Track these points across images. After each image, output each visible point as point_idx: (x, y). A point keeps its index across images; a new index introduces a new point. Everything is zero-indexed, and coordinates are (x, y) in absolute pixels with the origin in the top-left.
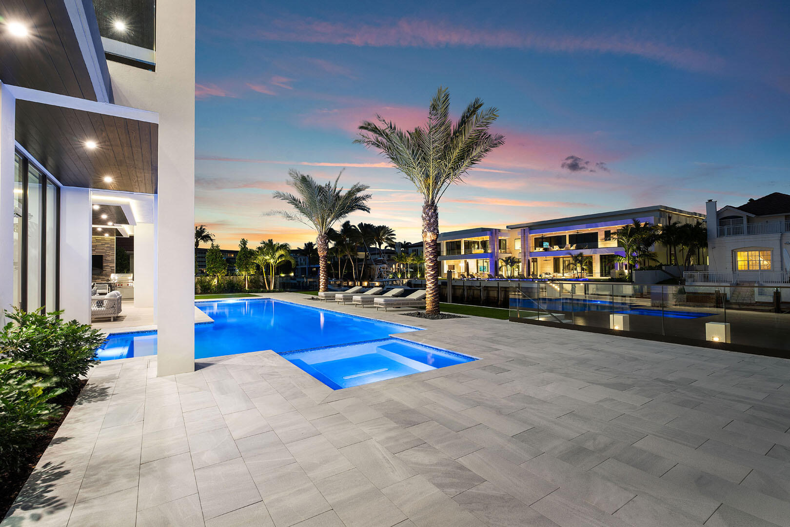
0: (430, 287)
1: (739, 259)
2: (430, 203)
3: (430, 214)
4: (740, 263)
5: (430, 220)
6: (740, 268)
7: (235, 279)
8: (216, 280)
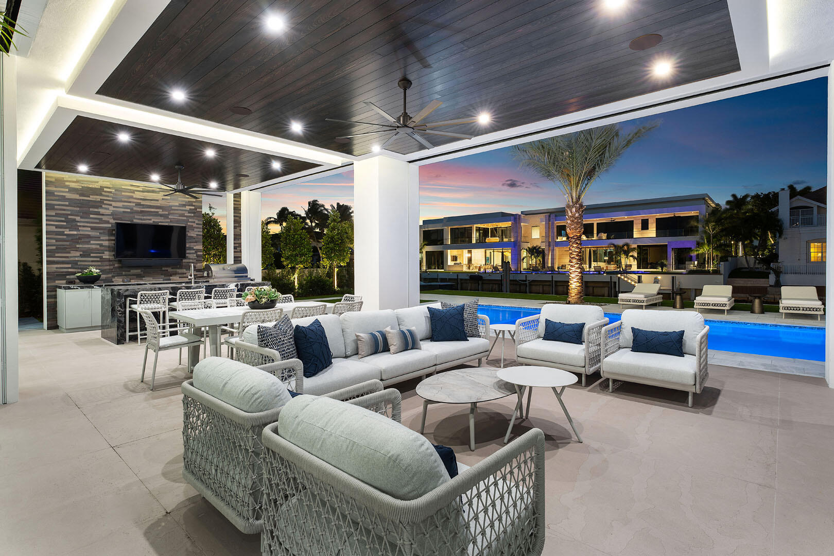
1: (812, 250)
4: (812, 255)
6: (812, 259)
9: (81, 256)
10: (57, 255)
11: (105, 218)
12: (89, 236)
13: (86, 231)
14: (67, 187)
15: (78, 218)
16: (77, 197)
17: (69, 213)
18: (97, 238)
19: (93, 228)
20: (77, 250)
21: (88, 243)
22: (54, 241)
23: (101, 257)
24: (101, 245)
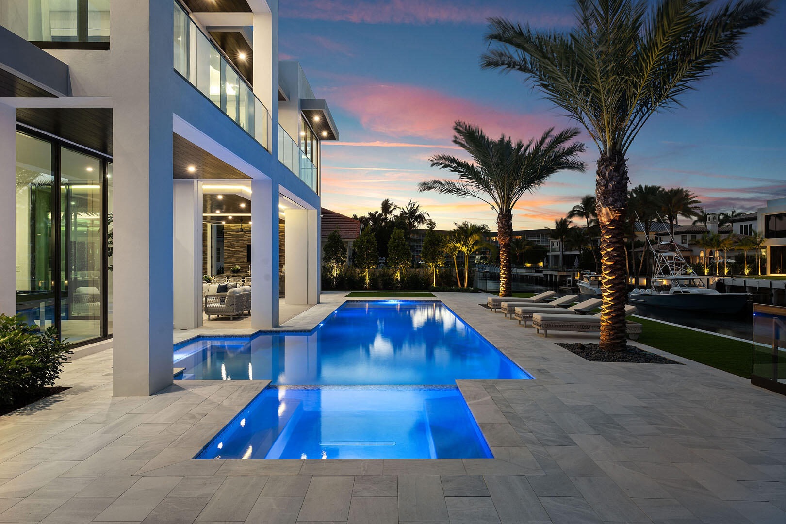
0: (607, 303)
2: (608, 154)
3: (607, 175)
5: (606, 186)
7: (421, 273)
8: (398, 274)
9: (236, 260)
10: (228, 260)
11: (245, 242)
12: (239, 251)
13: (238, 249)
14: (231, 229)
15: (235, 243)
16: (234, 233)
17: (232, 241)
18: (242, 252)
19: (241, 247)
20: (235, 257)
21: (238, 254)
22: (226, 254)
23: (243, 261)
24: (244, 255)
